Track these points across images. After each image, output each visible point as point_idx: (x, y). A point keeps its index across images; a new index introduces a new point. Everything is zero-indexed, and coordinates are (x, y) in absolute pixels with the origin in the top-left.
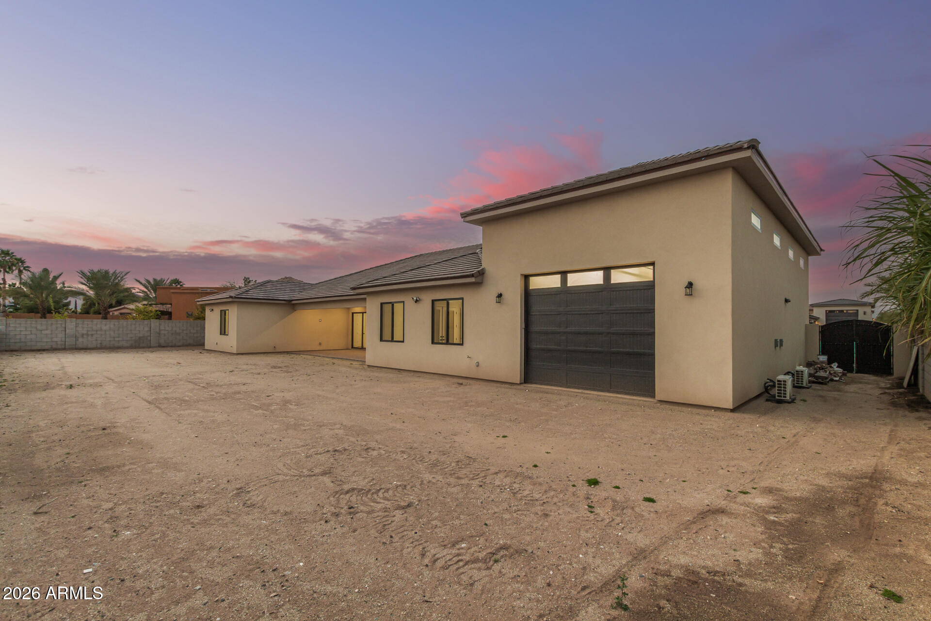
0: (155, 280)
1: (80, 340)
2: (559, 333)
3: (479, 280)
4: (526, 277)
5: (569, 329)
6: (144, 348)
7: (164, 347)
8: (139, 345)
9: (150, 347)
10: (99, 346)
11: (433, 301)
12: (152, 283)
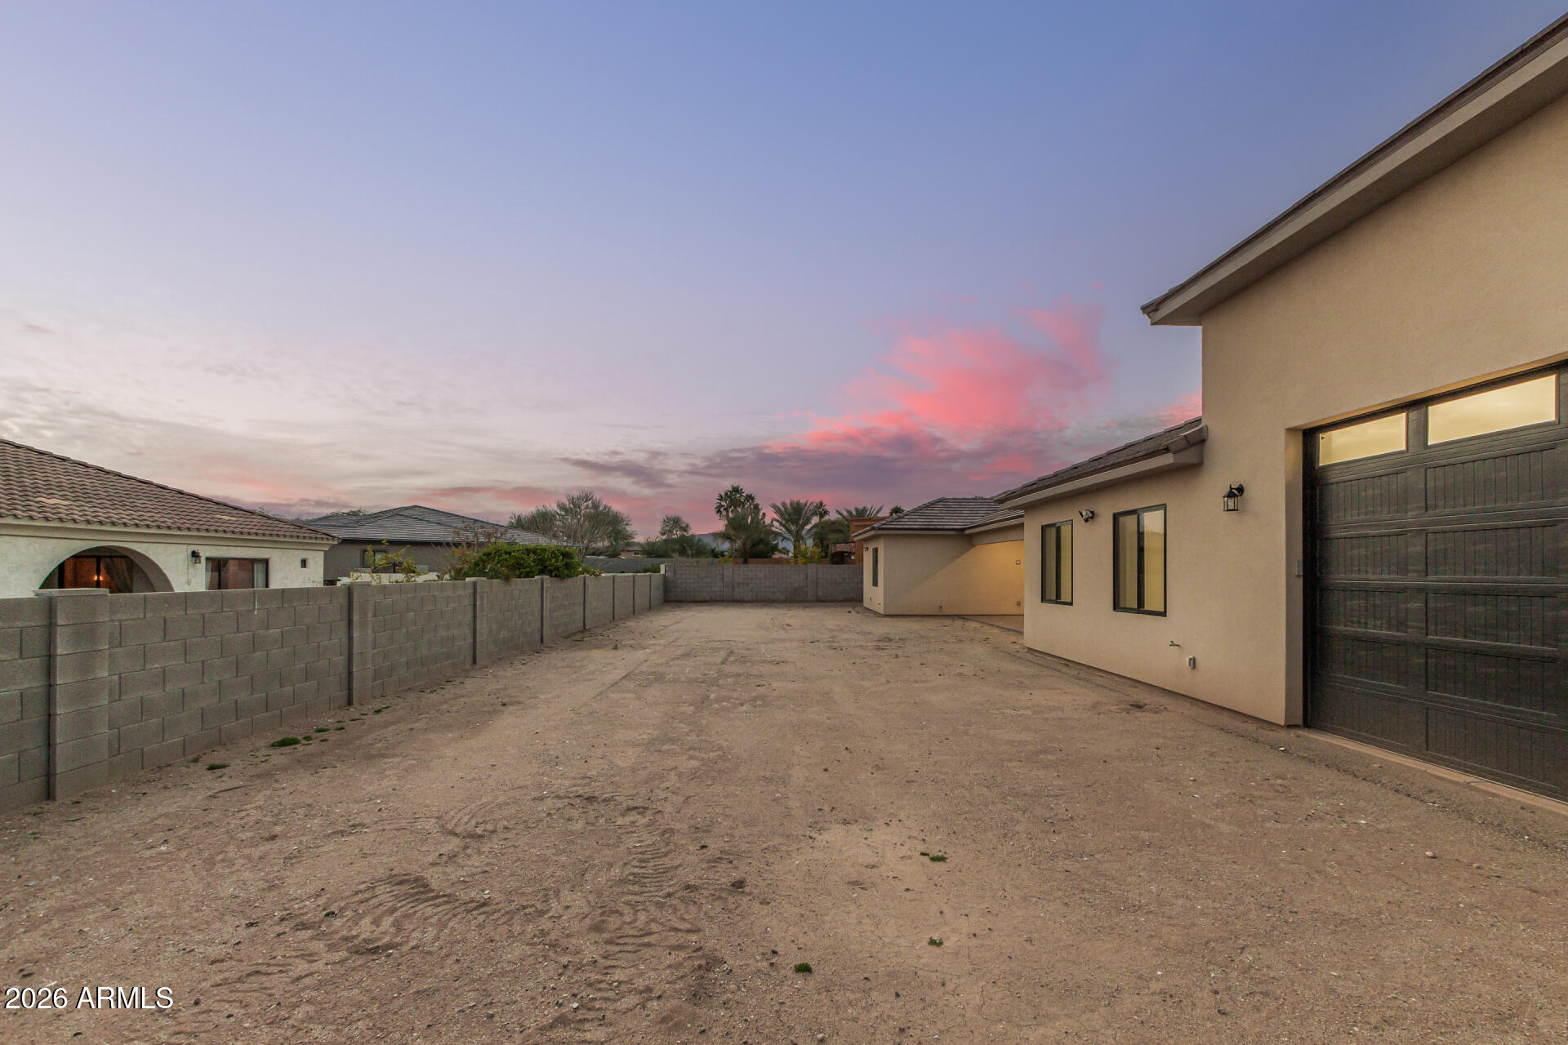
0: (856, 509)
1: (737, 590)
2: (1402, 590)
3: (1188, 457)
4: (1309, 436)
5: (1432, 580)
6: (799, 602)
7: (822, 601)
8: (795, 598)
9: (807, 602)
10: (754, 598)
11: (1116, 517)
12: (854, 513)
